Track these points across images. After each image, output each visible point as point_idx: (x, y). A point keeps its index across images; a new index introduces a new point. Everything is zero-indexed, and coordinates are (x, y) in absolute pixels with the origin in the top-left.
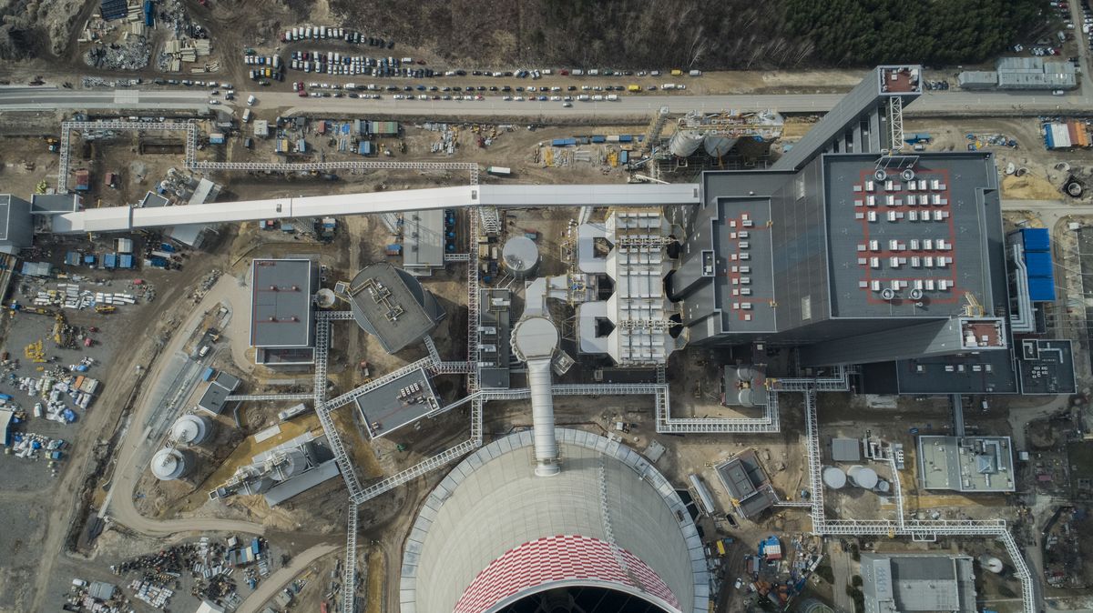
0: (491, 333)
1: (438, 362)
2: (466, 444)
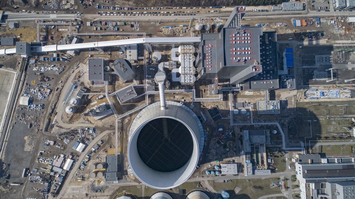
0: (150, 77)
1: (136, 85)
2: (144, 105)
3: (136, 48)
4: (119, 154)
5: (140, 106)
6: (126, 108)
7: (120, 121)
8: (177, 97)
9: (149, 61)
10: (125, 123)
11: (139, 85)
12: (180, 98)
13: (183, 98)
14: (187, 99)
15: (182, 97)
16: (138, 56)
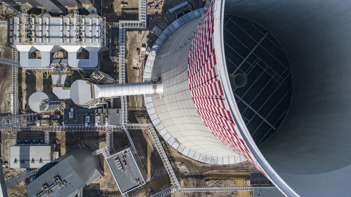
0: (89, 119)
1: (107, 147)
2: (151, 132)
3: (26, 147)
4: (249, 182)
5: (152, 141)
6: (156, 170)
7: (183, 181)
8: (135, 62)
9: (55, 120)
10: (187, 170)
11: (108, 142)
12: (137, 56)
13: (138, 49)
14: (140, 41)
15: (136, 52)
16: (43, 143)
